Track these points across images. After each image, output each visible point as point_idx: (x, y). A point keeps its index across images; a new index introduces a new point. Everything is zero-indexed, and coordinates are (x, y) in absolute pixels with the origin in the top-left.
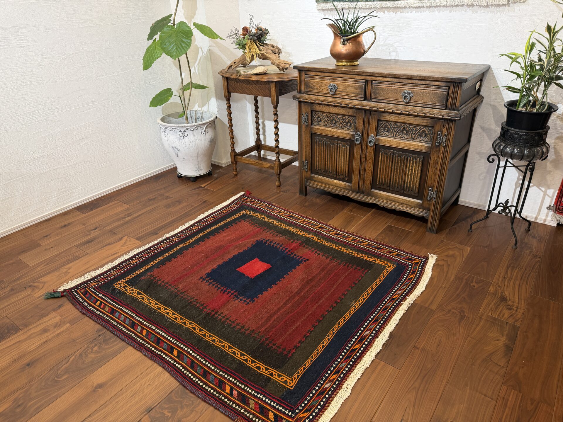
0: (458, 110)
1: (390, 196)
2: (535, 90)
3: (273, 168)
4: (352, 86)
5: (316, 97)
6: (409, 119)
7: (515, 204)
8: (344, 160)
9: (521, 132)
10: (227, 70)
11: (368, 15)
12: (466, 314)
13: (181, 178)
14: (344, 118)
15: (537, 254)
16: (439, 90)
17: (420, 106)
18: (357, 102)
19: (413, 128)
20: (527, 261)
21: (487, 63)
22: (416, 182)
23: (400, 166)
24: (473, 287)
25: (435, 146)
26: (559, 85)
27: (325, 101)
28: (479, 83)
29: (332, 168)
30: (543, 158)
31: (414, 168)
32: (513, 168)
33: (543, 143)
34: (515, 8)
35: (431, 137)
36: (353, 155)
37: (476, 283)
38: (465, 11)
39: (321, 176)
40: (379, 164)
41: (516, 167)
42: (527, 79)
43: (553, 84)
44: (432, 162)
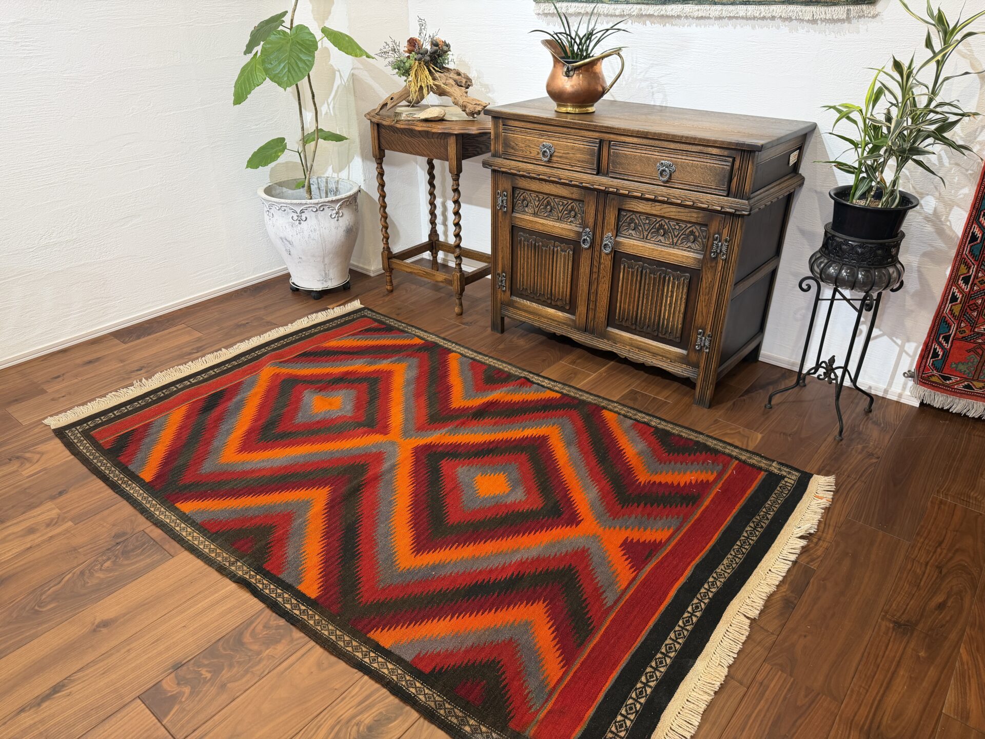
0: (748, 199)
1: (636, 340)
2: (880, 169)
3: (449, 282)
4: (579, 149)
5: (520, 164)
6: (668, 210)
8: (564, 276)
9: (853, 242)
10: (378, 110)
11: (612, 28)
13: (296, 292)
14: (565, 202)
15: (874, 452)
16: (717, 162)
17: (686, 188)
18: (585, 177)
19: (675, 225)
20: (854, 463)
21: (812, 119)
22: (678, 318)
23: (653, 291)
25: (710, 259)
26: (920, 163)
27: (535, 172)
28: (796, 153)
29: (544, 288)
30: (893, 288)
31: (675, 294)
32: (845, 302)
34: (860, 26)
35: (703, 243)
36: (579, 266)
38: (778, 28)
39: (527, 300)
40: (620, 284)
41: (848, 301)
42: (868, 150)
43: (910, 161)
44: (704, 285)
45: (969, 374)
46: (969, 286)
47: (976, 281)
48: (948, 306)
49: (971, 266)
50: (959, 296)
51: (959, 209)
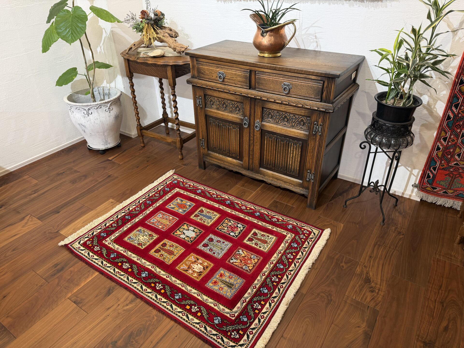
0: (332, 103)
1: (275, 175)
3: (175, 143)
4: (239, 75)
5: (207, 83)
6: (289, 108)
7: (384, 184)
8: (235, 141)
9: (388, 124)
10: (127, 51)
12: (333, 298)
13: (91, 151)
14: (233, 103)
15: (401, 231)
16: (315, 83)
17: (298, 97)
18: (243, 90)
19: (293, 117)
20: (392, 239)
21: (363, 54)
22: (297, 164)
23: (283, 150)
24: (342, 268)
25: (312, 134)
27: (215, 87)
28: (355, 73)
29: (225, 147)
30: (408, 146)
31: (295, 152)
32: (384, 153)
33: (408, 134)
35: (308, 126)
36: (242, 136)
37: (345, 263)
38: (343, 4)
39: (217, 153)
40: (266, 146)
41: (385, 152)
42: (395, 74)
43: (418, 80)
44: (310, 148)
45: (446, 186)
46: (446, 142)
47: (450, 140)
48: (435, 152)
49: (447, 132)
50: (441, 147)
51: (441, 102)
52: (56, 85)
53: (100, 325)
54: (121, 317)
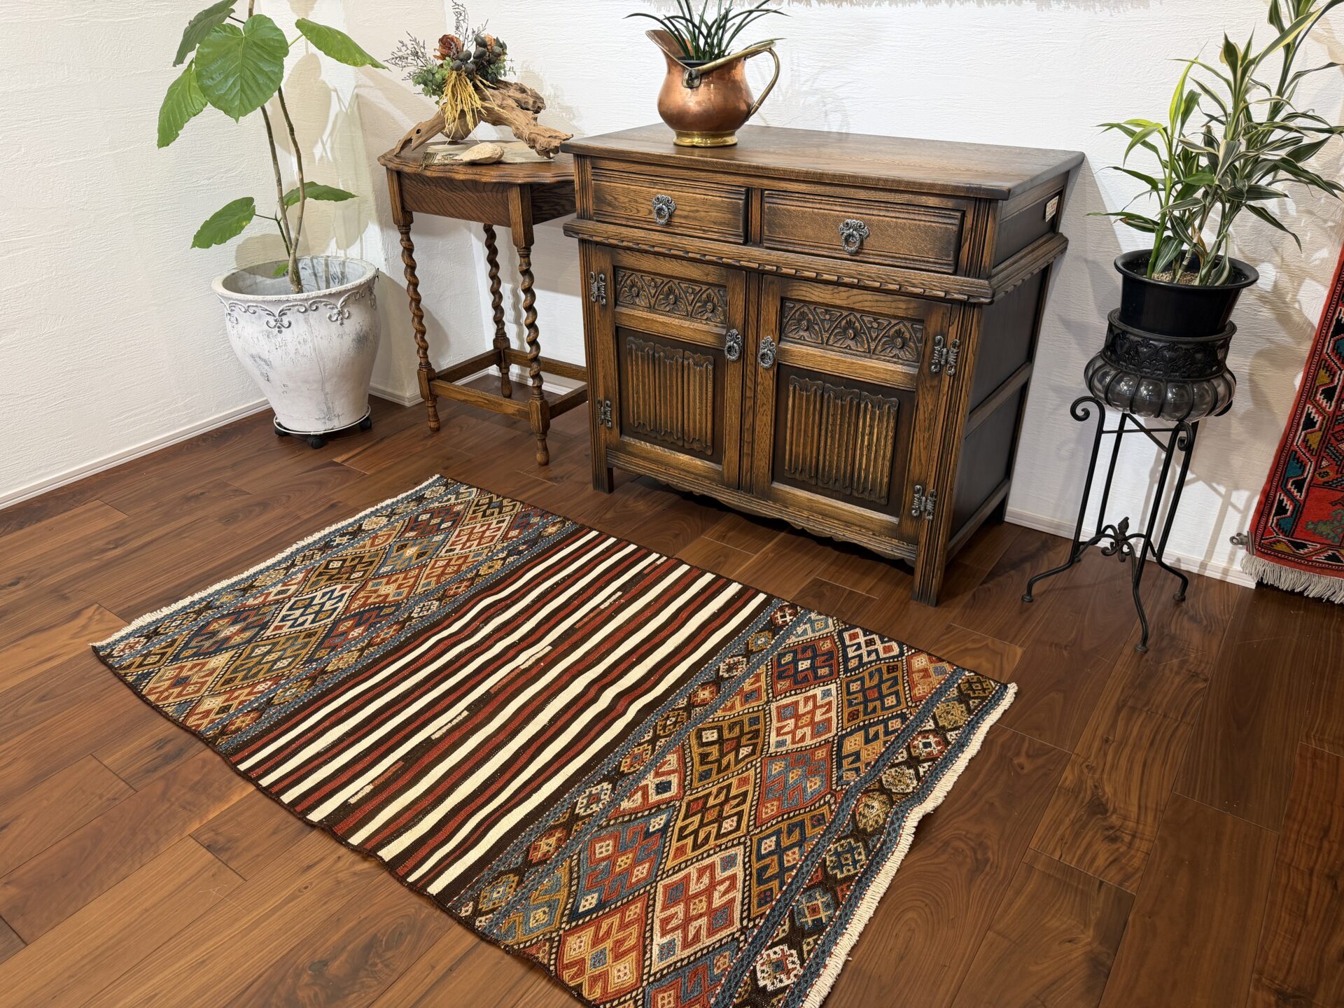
0: (989, 277)
1: (818, 502)
2: (1197, 223)
3: (526, 415)
4: (714, 205)
5: (623, 230)
6: (860, 298)
7: (1144, 532)
8: (701, 402)
9: (1158, 341)
10: (397, 150)
11: (757, 9)
12: (990, 854)
13: (285, 438)
14: (697, 289)
15: (1199, 671)
16: (936, 219)
18: (726, 247)
19: (871, 322)
20: (1171, 692)
22: (882, 469)
23: (841, 425)
24: (1019, 770)
25: (928, 374)
26: (1262, 213)
27: (646, 241)
28: (1055, 200)
29: (672, 422)
30: (1218, 411)
31: (876, 428)
32: (1143, 434)
33: (1217, 371)
35: (917, 350)
36: (723, 388)
37: (1028, 756)
38: (1019, 3)
39: (646, 441)
40: (789, 416)
41: (1148, 432)
42: (1175, 194)
43: (1244, 208)
44: (922, 417)
45: (1334, 538)
46: (1333, 404)
48: (1301, 434)
49: (1335, 373)
50: (1318, 418)
51: (1314, 283)
52: (193, 246)
53: (279, 913)
54: (344, 891)
